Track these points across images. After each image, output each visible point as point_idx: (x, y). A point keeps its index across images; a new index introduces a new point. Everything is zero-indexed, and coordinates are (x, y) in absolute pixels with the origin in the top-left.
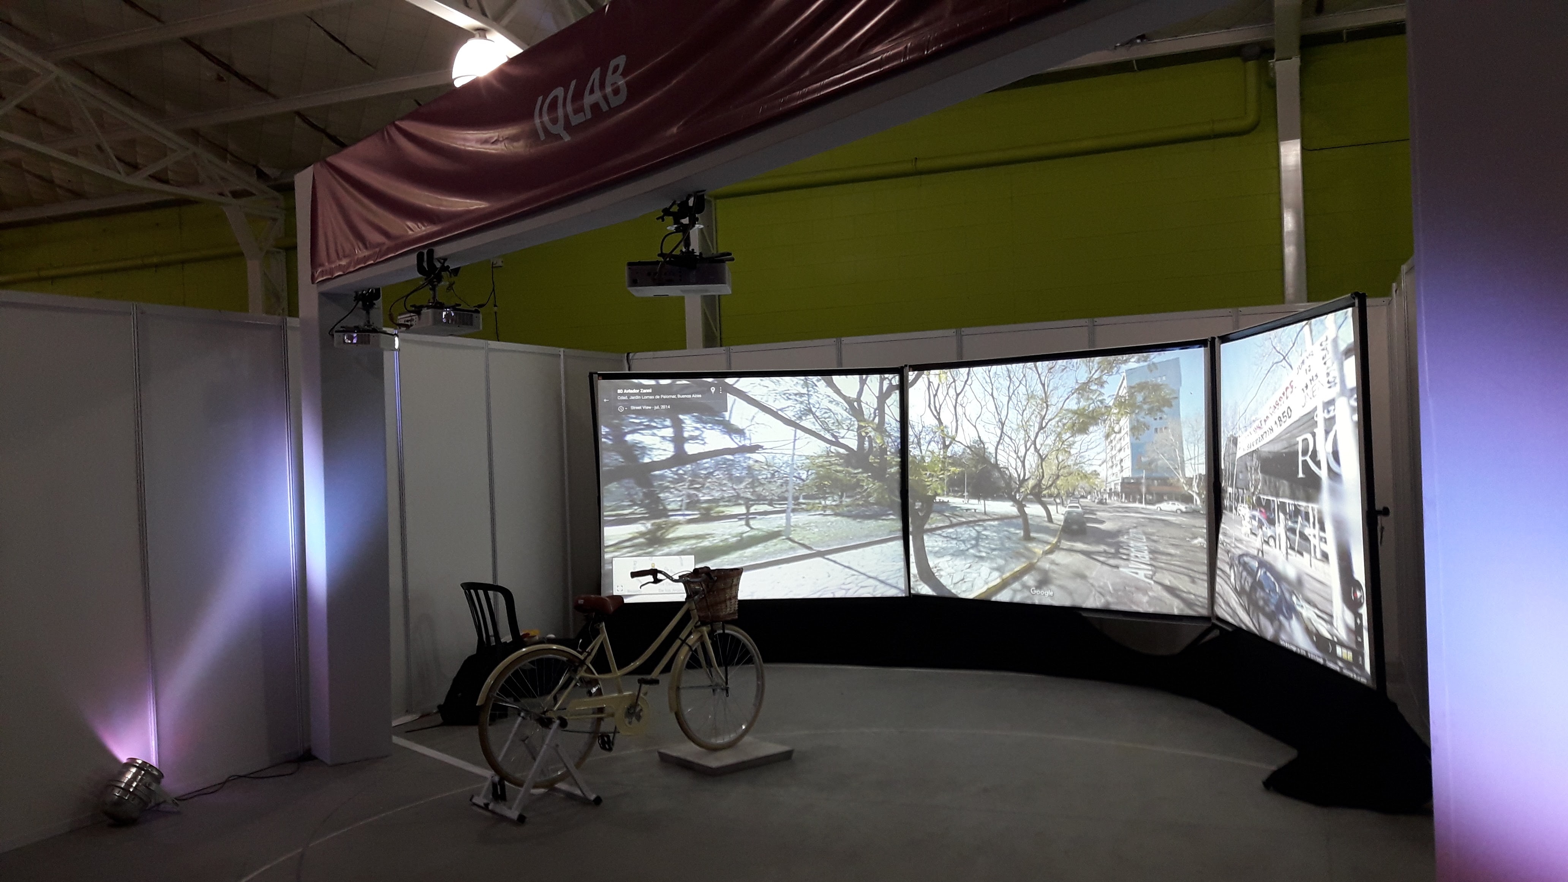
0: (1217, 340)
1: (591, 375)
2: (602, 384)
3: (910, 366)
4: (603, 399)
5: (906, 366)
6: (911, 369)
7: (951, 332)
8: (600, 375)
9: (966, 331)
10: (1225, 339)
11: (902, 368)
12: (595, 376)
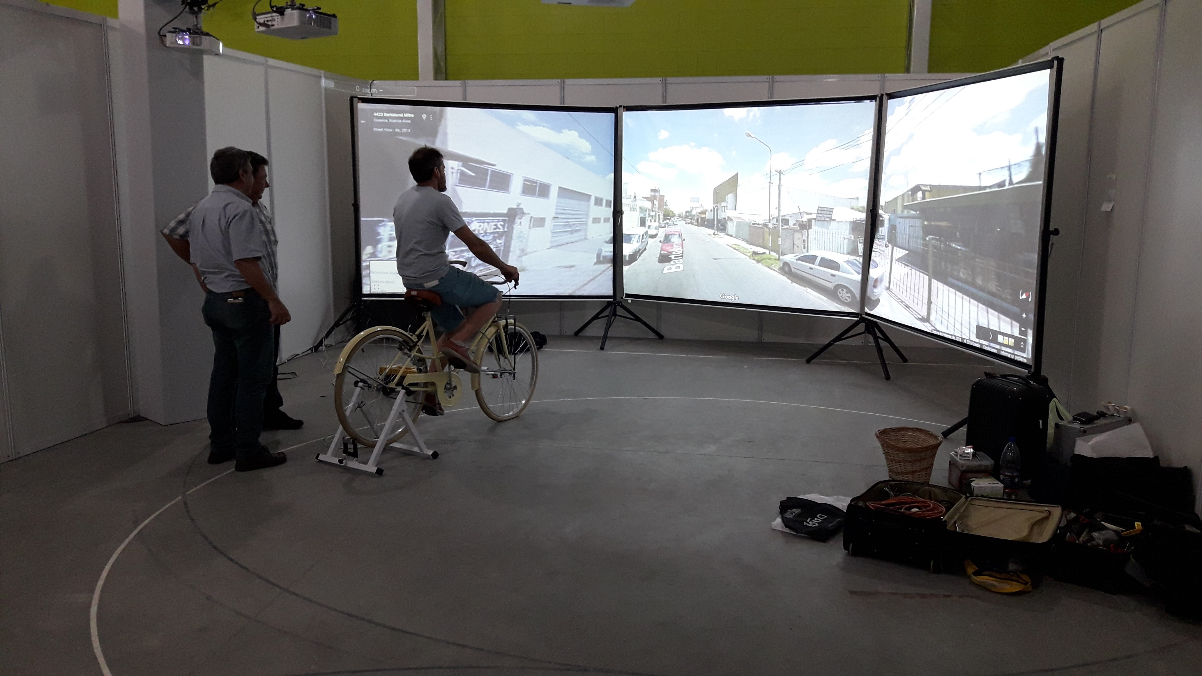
0: (885, 96)
1: (352, 98)
2: (361, 106)
3: (624, 107)
4: (361, 122)
5: (620, 106)
6: (625, 109)
7: (658, 80)
8: (359, 99)
9: (670, 80)
10: (891, 96)
11: (617, 108)
12: (355, 100)
